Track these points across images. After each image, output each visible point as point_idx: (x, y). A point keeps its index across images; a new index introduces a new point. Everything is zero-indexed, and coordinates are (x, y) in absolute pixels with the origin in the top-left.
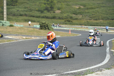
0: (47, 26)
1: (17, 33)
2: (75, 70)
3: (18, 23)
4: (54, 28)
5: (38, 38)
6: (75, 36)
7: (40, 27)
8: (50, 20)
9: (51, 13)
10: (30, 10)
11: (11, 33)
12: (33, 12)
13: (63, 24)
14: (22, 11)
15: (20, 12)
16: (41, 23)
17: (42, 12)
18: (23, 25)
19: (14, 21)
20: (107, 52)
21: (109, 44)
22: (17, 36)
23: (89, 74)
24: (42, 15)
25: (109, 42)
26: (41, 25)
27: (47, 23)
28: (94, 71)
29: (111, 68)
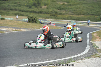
0: (35, 20)
1: (8, 26)
2: (59, 59)
3: (8, 16)
5: (26, 30)
6: (59, 29)
7: (28, 20)
8: (37, 14)
9: (38, 8)
10: (19, 5)
11: (2, 25)
12: (22, 7)
13: (49, 18)
15: (11, 7)
16: (29, 17)
17: (30, 7)
18: (13, 19)
19: (5, 15)
20: (87, 43)
21: (89, 36)
22: (8, 28)
23: (71, 62)
24: (31, 10)
25: (89, 35)
26: (29, 19)
27: (34, 17)
28: (75, 60)
29: (91, 57)
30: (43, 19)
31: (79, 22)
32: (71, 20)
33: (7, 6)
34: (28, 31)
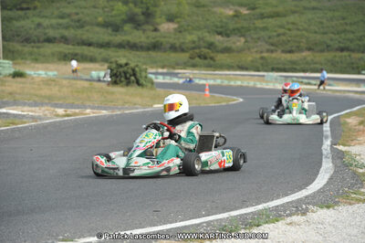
0: (134, 75)
1: (36, 99)
3: (37, 65)
4: (155, 81)
5: (104, 112)
6: (224, 104)
8: (143, 54)
9: (144, 31)
10: (78, 24)
11: (17, 97)
12: (87, 31)
13: (185, 65)
14: (52, 26)
15: (47, 31)
17: (116, 29)
18: (55, 73)
19: (26, 59)
20: (324, 152)
21: (330, 127)
22: (37, 108)
23: (267, 222)
24: (118, 38)
25: (331, 122)
26: (115, 72)
27: (132, 65)
28: (280, 216)
29: (337, 203)
30: (165, 70)
31: (295, 79)
32: (266, 71)
33: (33, 26)
34: (112, 116)
